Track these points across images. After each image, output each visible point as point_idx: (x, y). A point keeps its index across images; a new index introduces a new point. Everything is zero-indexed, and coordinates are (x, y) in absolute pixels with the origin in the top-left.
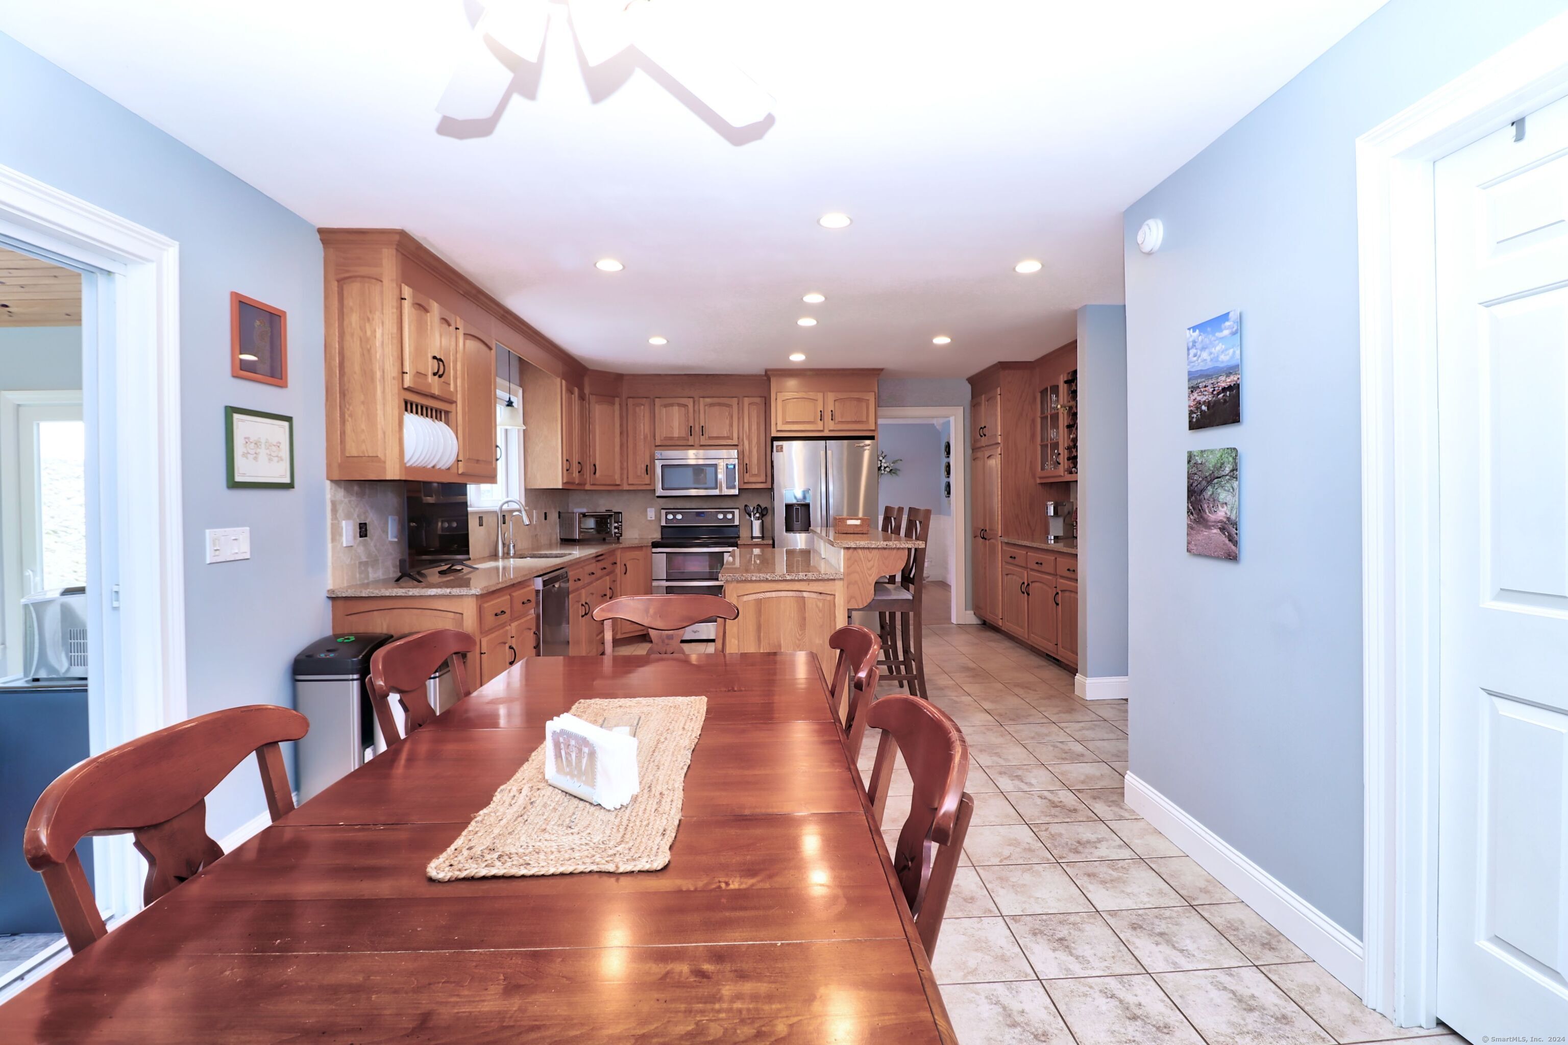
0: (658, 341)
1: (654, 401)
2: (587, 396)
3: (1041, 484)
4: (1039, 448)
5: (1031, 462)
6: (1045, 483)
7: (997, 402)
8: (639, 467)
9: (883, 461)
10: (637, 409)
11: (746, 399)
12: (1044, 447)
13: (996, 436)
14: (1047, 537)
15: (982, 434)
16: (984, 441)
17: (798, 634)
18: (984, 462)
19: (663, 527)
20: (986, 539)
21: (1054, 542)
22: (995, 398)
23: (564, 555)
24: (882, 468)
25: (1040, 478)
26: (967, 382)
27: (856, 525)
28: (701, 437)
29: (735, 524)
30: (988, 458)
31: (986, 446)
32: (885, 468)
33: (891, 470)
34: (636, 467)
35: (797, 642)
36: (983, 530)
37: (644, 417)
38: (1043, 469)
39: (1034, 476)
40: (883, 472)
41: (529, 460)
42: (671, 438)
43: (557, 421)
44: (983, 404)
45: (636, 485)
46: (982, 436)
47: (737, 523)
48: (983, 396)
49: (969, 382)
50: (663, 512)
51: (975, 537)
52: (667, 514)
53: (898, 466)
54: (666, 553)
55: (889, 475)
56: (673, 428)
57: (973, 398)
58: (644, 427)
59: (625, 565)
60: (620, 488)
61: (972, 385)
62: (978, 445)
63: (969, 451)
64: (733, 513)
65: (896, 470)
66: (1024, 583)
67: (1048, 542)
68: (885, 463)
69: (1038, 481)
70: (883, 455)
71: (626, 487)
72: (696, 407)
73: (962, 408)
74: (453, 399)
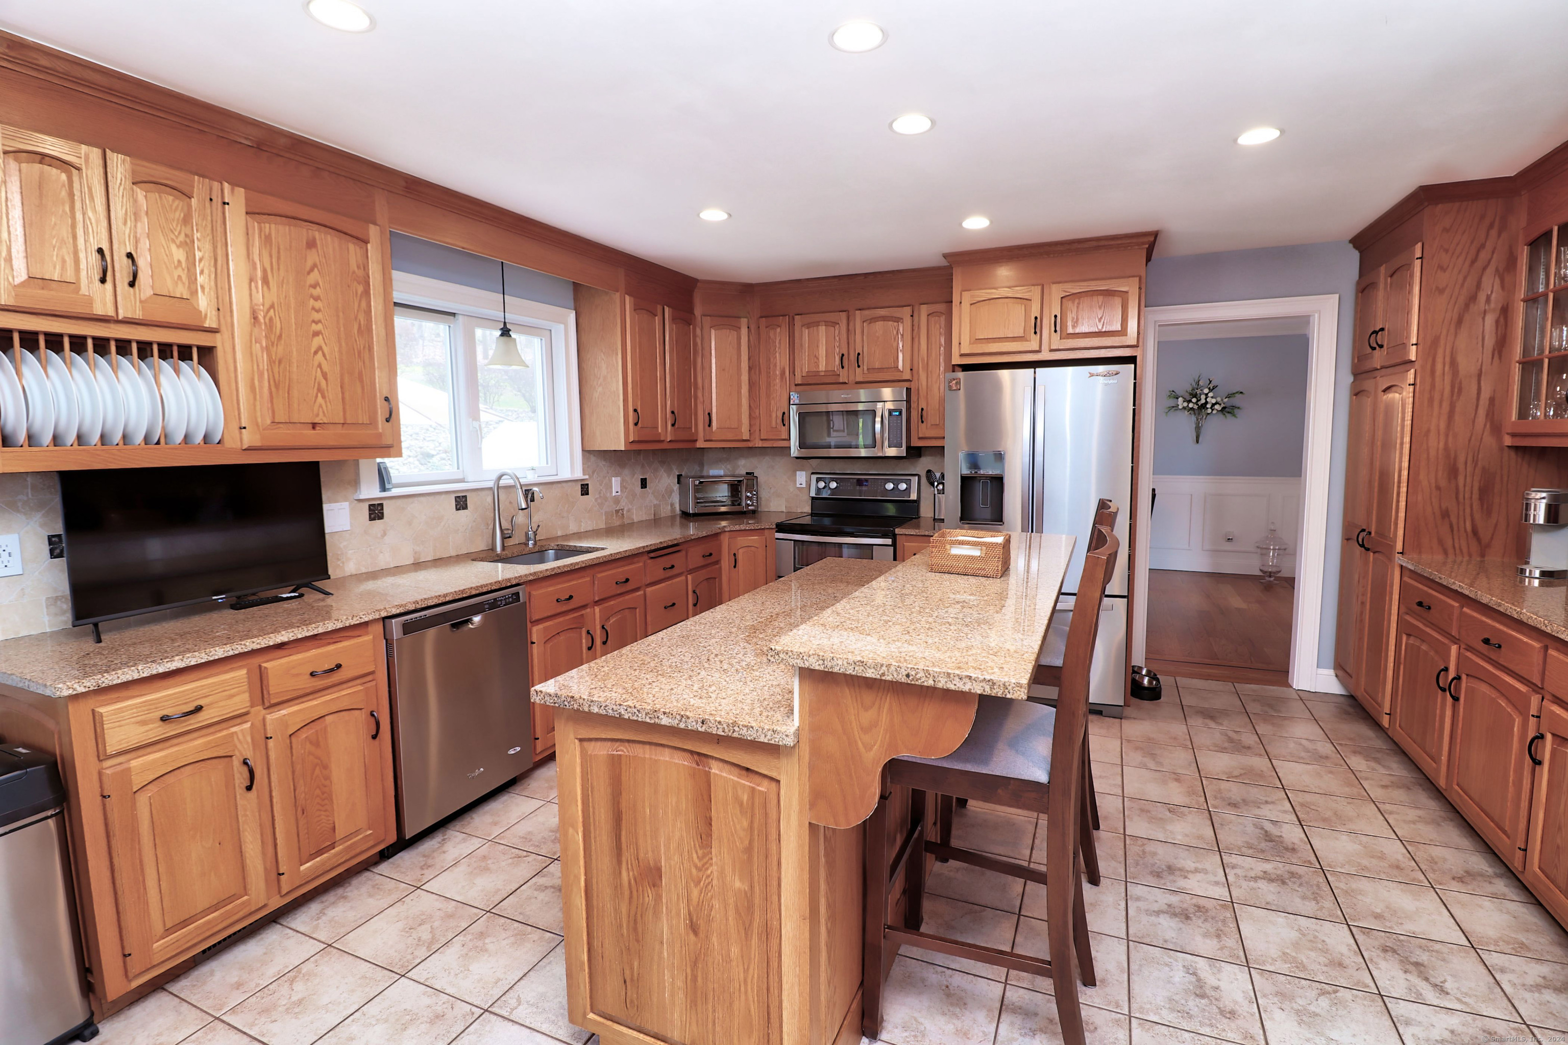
0: (714, 215)
1: (794, 319)
2: (699, 318)
3: (1516, 448)
4: (1516, 370)
5: (1492, 400)
6: (1525, 447)
7: (1412, 276)
8: (774, 415)
9: (1211, 395)
10: (772, 334)
11: (924, 307)
12: (1530, 366)
13: (1404, 346)
14: (1523, 571)
15: (1375, 345)
16: (1378, 358)
17: (695, 856)
18: (1376, 397)
19: (813, 498)
20: (1367, 549)
21: (1541, 584)
22: (1409, 266)
23: (597, 549)
24: (1209, 406)
25: (1514, 435)
26: (1351, 245)
27: (972, 558)
28: (857, 369)
29: (911, 498)
30: (1384, 391)
31: (1382, 368)
32: (1213, 405)
33: (1224, 408)
34: (770, 416)
35: (694, 871)
36: (1363, 530)
37: (780, 343)
38: (1523, 413)
39: (1496, 429)
40: (1209, 411)
41: (587, 411)
42: (816, 374)
43: (617, 354)
44: (1381, 286)
45: (772, 440)
46: (1374, 349)
47: (914, 496)
48: (1382, 269)
49: (1356, 247)
50: (814, 477)
51: (1348, 539)
52: (818, 480)
53: (1236, 401)
54: (795, 541)
55: (1221, 416)
56: (818, 359)
57: (1361, 274)
58: (781, 359)
59: (735, 555)
60: (750, 445)
61: (1361, 252)
62: (1368, 365)
63: (1348, 379)
64: (908, 482)
65: (1234, 407)
66: (1446, 669)
67: (1522, 581)
68: (1212, 397)
69: (1508, 441)
70: (1211, 386)
71: (760, 444)
72: (851, 324)
73: (1337, 296)
74: (207, 325)
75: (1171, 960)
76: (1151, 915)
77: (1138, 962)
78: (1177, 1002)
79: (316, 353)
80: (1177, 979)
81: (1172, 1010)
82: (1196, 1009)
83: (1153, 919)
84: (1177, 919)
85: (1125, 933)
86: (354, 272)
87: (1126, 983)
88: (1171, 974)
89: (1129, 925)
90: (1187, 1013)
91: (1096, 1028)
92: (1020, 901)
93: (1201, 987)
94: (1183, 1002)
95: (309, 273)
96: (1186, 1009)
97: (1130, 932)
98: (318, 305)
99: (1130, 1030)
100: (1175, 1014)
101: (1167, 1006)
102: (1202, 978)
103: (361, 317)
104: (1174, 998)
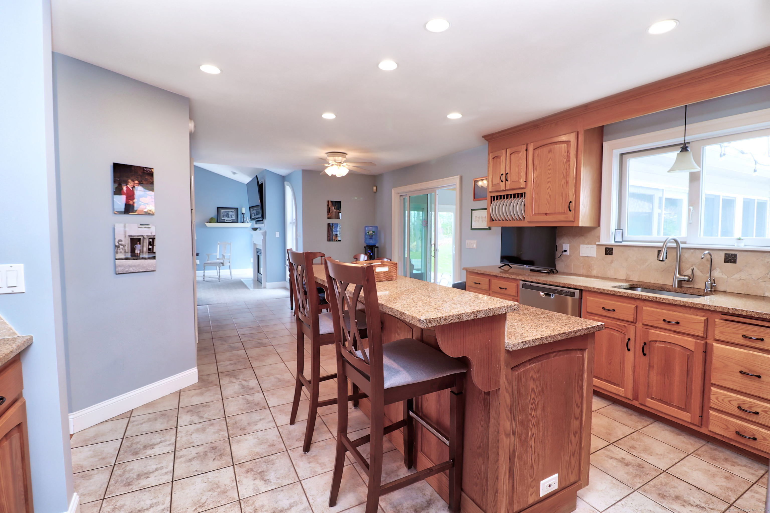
74: (521, 187)
75: (277, 482)
76: (294, 503)
77: (291, 472)
78: (271, 464)
79: (548, 189)
80: (273, 474)
81: (272, 460)
82: (263, 466)
83: (292, 501)
84: (279, 509)
85: (303, 484)
86: (563, 155)
87: (293, 460)
88: (276, 475)
89: (302, 490)
90: (266, 462)
91: (297, 441)
92: (358, 470)
93: (262, 476)
94: (268, 466)
95: (548, 162)
96: (266, 464)
97: (300, 485)
98: (550, 172)
99: (285, 446)
100: (271, 459)
101: (274, 461)
102: (262, 481)
103: (565, 172)
104: (272, 465)
